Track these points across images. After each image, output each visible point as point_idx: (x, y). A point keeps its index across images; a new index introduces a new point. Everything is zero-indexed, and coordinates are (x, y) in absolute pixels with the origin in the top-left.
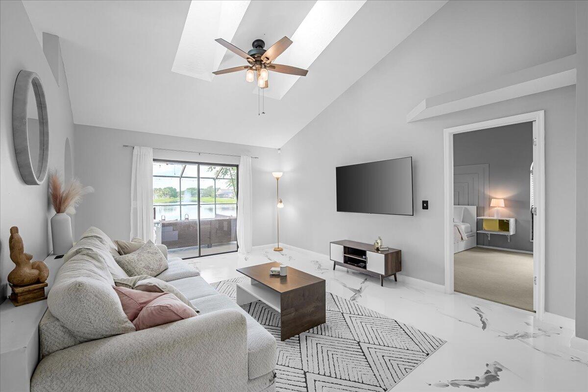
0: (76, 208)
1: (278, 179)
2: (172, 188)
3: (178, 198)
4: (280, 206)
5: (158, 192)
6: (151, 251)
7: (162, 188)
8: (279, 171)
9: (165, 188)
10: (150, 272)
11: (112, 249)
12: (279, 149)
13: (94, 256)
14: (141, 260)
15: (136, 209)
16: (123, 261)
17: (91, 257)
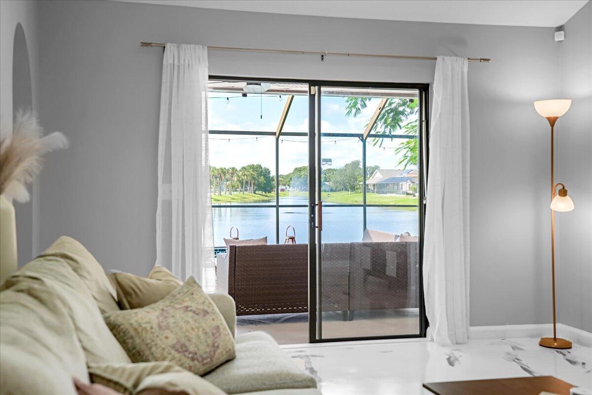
0: (29, 187)
1: (552, 121)
2: (260, 167)
3: (274, 194)
4: (561, 205)
5: (228, 176)
6: (194, 306)
7: (239, 168)
8: (560, 96)
9: (244, 168)
10: (188, 362)
11: (102, 291)
12: (560, 28)
13: (43, 296)
14: (168, 327)
15: (168, 205)
16: (125, 326)
17: (36, 297)
